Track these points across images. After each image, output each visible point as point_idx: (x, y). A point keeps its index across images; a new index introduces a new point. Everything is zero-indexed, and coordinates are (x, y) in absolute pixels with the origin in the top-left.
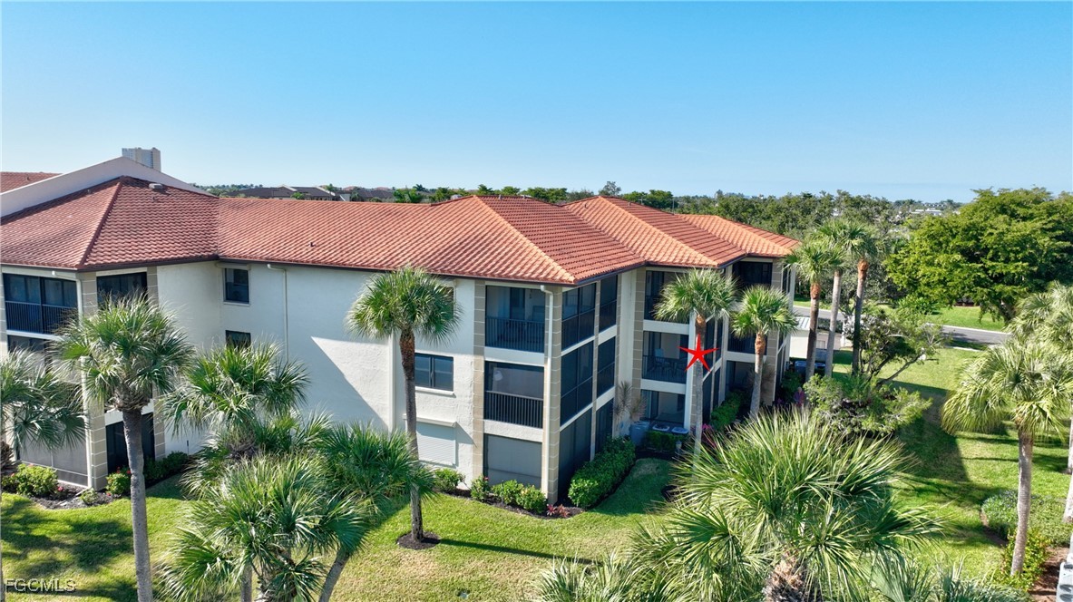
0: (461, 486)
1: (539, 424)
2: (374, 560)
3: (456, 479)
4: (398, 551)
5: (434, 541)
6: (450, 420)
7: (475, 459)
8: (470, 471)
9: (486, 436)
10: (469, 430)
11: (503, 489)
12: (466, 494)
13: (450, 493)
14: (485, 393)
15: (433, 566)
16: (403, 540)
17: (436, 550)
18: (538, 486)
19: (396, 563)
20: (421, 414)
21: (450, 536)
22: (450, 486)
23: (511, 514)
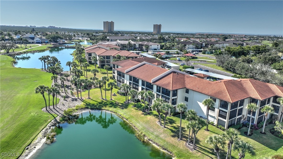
0: (214, 124)
1: (226, 119)
2: (201, 131)
3: (213, 123)
4: (204, 131)
5: (209, 131)
6: (214, 116)
7: (216, 122)
8: (216, 123)
9: (218, 119)
10: (216, 118)
11: (219, 126)
12: (215, 126)
13: (212, 125)
14: (219, 114)
15: (208, 133)
16: (205, 129)
17: (209, 132)
18: (225, 127)
19: (204, 132)
20: (209, 114)
21: (211, 131)
22: (213, 124)
23: (220, 130)
